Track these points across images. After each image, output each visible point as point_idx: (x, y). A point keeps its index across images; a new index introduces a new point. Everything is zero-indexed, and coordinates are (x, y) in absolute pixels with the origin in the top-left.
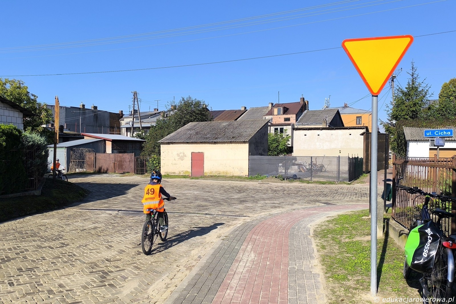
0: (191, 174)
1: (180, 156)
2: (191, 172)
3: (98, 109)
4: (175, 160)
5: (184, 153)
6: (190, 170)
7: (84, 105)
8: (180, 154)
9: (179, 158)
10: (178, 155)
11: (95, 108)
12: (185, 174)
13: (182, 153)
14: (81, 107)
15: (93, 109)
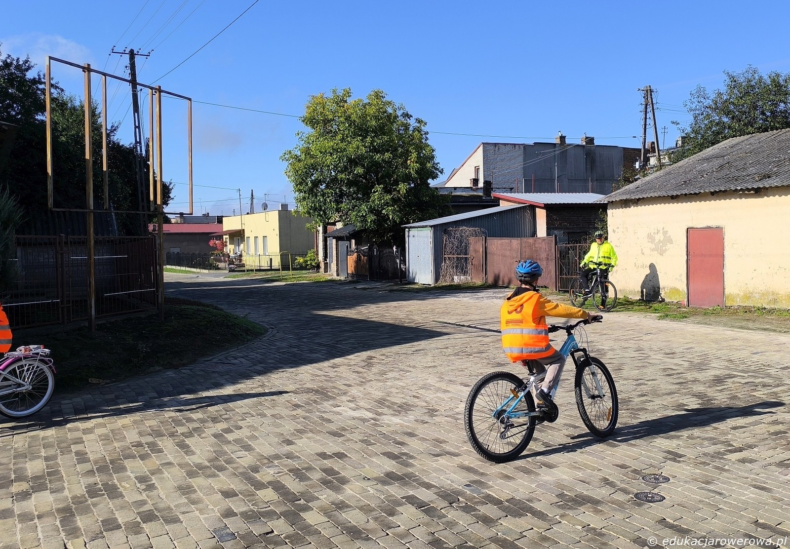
0: (686, 300)
1: (657, 241)
2: (686, 291)
3: (596, 143)
4: (643, 254)
5: (665, 233)
6: (683, 287)
7: (564, 137)
8: (654, 233)
9: (654, 247)
10: (650, 238)
11: (590, 141)
12: (671, 298)
13: (661, 231)
14: (558, 141)
15: (584, 143)
